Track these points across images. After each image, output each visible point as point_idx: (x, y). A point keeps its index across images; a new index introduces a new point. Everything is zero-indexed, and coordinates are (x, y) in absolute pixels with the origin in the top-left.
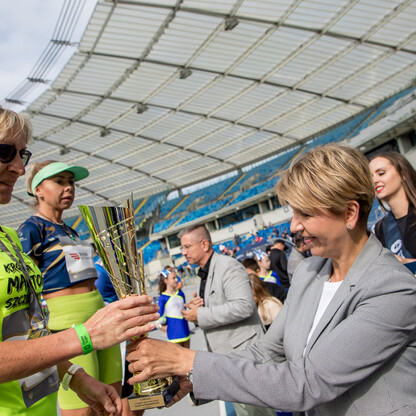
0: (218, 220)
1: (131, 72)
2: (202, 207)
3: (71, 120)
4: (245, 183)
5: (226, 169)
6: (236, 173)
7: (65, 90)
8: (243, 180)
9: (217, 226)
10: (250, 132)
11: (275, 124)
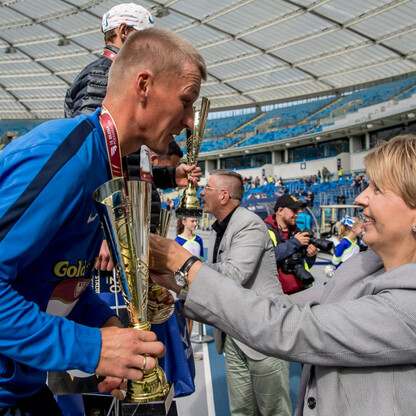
0: (222, 159)
2: (206, 141)
3: (79, 8)
4: (262, 124)
5: (242, 103)
6: (253, 110)
8: (260, 120)
9: (219, 167)
10: (280, 67)
11: (312, 64)
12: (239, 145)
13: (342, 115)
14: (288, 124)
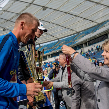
0: (51, 55)
1: (28, 7)
2: (46, 50)
3: (7, 20)
5: (54, 39)
6: (57, 40)
7: (6, 11)
8: (60, 43)
10: (63, 28)
11: (71, 26)
12: (55, 50)
13: (80, 38)
14: (67, 43)
